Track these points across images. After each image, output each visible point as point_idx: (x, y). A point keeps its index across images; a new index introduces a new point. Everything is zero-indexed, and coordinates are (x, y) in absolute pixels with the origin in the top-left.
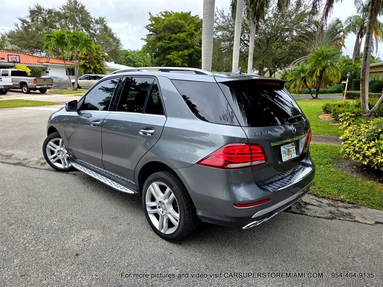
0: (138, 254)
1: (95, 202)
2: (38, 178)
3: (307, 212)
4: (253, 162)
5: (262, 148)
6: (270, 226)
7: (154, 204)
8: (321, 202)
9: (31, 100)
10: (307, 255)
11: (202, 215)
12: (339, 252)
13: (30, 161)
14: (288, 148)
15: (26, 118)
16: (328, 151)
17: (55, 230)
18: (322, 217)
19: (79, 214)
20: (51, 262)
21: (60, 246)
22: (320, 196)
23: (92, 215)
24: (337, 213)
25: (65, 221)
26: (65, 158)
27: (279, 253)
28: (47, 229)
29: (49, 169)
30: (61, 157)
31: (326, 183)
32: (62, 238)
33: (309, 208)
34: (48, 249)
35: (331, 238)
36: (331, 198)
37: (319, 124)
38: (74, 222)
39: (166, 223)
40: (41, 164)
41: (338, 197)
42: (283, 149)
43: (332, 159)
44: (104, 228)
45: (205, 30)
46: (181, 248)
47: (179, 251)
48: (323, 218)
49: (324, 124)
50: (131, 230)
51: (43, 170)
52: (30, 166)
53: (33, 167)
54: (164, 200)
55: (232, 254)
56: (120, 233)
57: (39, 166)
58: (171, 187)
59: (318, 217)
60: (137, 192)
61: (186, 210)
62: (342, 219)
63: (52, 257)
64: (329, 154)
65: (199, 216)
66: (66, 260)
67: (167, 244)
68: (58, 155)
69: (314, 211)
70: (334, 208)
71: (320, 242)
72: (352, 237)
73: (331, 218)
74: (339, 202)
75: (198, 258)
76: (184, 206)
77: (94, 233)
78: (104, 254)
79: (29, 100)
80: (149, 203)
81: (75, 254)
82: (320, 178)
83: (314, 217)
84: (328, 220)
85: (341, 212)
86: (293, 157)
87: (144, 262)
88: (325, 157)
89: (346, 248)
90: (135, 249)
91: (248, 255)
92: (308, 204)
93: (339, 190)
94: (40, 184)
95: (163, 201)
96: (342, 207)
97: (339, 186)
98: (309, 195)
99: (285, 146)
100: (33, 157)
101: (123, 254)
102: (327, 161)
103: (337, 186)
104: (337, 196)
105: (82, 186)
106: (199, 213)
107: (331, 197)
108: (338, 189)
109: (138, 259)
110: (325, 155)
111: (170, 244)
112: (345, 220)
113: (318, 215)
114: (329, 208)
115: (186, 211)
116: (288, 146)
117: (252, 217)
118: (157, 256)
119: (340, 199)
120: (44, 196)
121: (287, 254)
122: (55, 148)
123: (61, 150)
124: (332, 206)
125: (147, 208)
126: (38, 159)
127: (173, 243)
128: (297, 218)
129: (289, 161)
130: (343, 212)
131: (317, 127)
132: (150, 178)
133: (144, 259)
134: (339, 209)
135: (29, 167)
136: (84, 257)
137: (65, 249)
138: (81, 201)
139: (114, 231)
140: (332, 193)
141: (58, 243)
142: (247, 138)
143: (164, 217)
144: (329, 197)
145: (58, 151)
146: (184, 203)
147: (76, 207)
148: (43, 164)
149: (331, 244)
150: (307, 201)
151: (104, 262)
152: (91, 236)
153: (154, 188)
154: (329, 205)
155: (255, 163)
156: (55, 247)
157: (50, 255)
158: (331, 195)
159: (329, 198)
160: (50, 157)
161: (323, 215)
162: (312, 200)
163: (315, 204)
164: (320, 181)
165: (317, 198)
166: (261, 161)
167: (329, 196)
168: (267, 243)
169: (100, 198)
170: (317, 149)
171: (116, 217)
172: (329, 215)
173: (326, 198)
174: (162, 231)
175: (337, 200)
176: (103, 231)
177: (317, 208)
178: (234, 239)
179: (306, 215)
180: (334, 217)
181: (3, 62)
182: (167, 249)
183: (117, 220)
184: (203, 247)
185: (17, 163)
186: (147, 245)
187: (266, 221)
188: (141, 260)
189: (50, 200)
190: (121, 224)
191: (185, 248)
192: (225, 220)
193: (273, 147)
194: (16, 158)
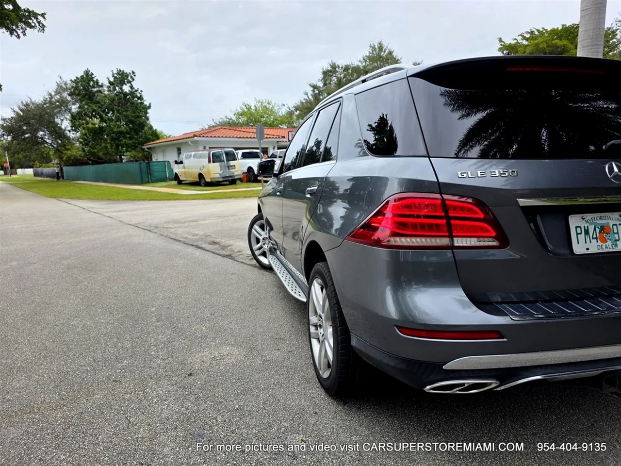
0: (266, 398)
1: (273, 313)
2: (233, 274)
4: (455, 239)
5: (486, 209)
7: (316, 320)
11: (357, 346)
13: (242, 254)
14: (603, 222)
17: (196, 337)
19: (240, 324)
20: (156, 374)
21: (182, 358)
23: (253, 329)
25: (216, 329)
28: (188, 335)
29: (254, 265)
30: (266, 248)
32: (193, 349)
34: (168, 358)
38: (224, 333)
39: (324, 357)
40: (250, 259)
44: (252, 349)
47: (333, 414)
50: (285, 361)
51: (249, 266)
52: (237, 259)
53: (240, 260)
54: (323, 312)
56: (268, 361)
57: (247, 261)
58: (326, 289)
61: (339, 332)
63: (162, 368)
65: (354, 346)
66: (174, 377)
68: (263, 245)
75: (357, 436)
76: (337, 324)
77: (236, 352)
78: (222, 382)
80: (312, 319)
81: (190, 373)
87: (264, 411)
90: (267, 389)
94: (229, 281)
95: (322, 315)
99: (587, 216)
101: (245, 392)
109: (259, 406)
111: (326, 398)
116: (602, 218)
117: (444, 367)
118: (290, 410)
120: (221, 295)
122: (261, 235)
123: (266, 238)
125: (311, 326)
129: (600, 255)
132: (311, 274)
133: (267, 407)
136: (196, 379)
137: (184, 364)
138: (257, 309)
139: (262, 357)
141: (184, 354)
142: (436, 180)
143: (323, 346)
145: (263, 239)
151: (212, 394)
152: (228, 355)
153: (315, 289)
155: (459, 242)
156: (177, 357)
157: (162, 366)
160: (255, 247)
171: (281, 338)
174: (320, 372)
176: (249, 352)
181: (283, 142)
182: (315, 405)
183: (279, 343)
184: (384, 421)
185: (227, 255)
186: (290, 388)
187: (499, 389)
188: (262, 408)
189: (223, 301)
190: (279, 349)
191: (347, 412)
192: (386, 360)
193: (525, 209)
194: (231, 250)
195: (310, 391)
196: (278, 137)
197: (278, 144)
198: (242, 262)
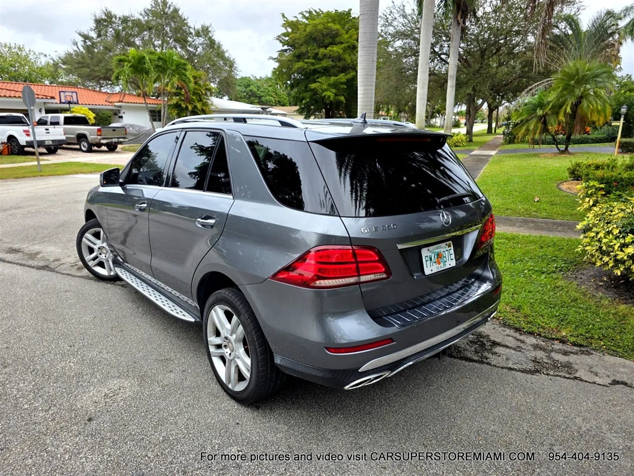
0: (185, 422)
1: (143, 332)
2: (66, 291)
3: (493, 359)
4: (361, 277)
5: (379, 253)
6: (419, 381)
7: (218, 341)
8: (523, 342)
9: (91, 162)
10: (468, 436)
11: (282, 364)
12: (528, 433)
13: (63, 264)
14: (438, 250)
15: (76, 192)
16: (562, 249)
17: (69, 377)
18: (516, 369)
19: (112, 352)
20: (47, 429)
21: (68, 404)
22: (525, 331)
23: (131, 355)
24: (546, 363)
25: (87, 363)
26: (109, 259)
27: (420, 431)
28: (57, 376)
29: (87, 276)
30: (104, 257)
31: (540, 308)
32: (75, 391)
33: (497, 352)
34: (50, 408)
35: (522, 408)
36: (543, 335)
37: (557, 200)
38: (100, 366)
39: (235, 374)
40: (77, 269)
41: (557, 333)
42: (425, 252)
43: (565, 263)
44: (142, 378)
45: (363, 41)
46: (257, 415)
47: (252, 420)
48: (517, 371)
49: (567, 200)
50: (184, 381)
51: (78, 278)
52: (60, 271)
53: (64, 272)
54: (231, 335)
55: (338, 428)
56: (167, 385)
57: (74, 272)
58: (239, 316)
59: (510, 369)
60: (198, 320)
61: (259, 353)
62: (552, 373)
63: (51, 421)
64: (562, 254)
65: (278, 364)
66: (72, 427)
67: (236, 407)
68: (99, 255)
69: (504, 357)
70: (544, 353)
71: (500, 414)
72: (561, 407)
73: (533, 371)
74: (556, 342)
75: (280, 433)
76: (256, 347)
77: (127, 384)
78: (131, 419)
79: (89, 162)
80: (213, 339)
81: (88, 418)
82: (532, 299)
83: (502, 368)
84: (525, 374)
85: (554, 360)
86: (448, 266)
87: (190, 436)
88: (554, 260)
89: (544, 427)
90: (181, 414)
91: (365, 432)
92: (499, 344)
93: (562, 320)
94: (67, 301)
95: (230, 337)
96: (559, 351)
97: (563, 312)
98: (504, 329)
99: (431, 248)
100: (70, 256)
101: (161, 422)
102: (556, 268)
103: (558, 314)
104: (554, 332)
105: (130, 305)
106: (278, 360)
107: (545, 333)
108: (559, 319)
109: (182, 432)
110: (554, 257)
111: (240, 408)
112: (557, 376)
113: (510, 365)
114: (533, 352)
115: (259, 355)
116: (437, 248)
117: (359, 371)
118: (213, 427)
119: (560, 337)
120: (68, 320)
121: (434, 433)
122: (95, 244)
123: (104, 247)
124: (541, 349)
125: (210, 346)
126: (75, 259)
127: (245, 407)
128: (470, 369)
129: (438, 273)
130: (558, 361)
131: (553, 204)
132: (211, 299)
133: (191, 431)
134: (553, 354)
135: (59, 273)
136: (100, 423)
137: (74, 410)
138: (122, 331)
139: (158, 383)
140: (546, 326)
141: (67, 399)
142: (348, 236)
143: (231, 364)
144: (541, 332)
145: (99, 248)
146: (256, 342)
147: (111, 339)
148: (79, 269)
149: (517, 419)
150: (498, 340)
151: (128, 433)
152: (120, 389)
153: (218, 315)
154: (536, 347)
155: (364, 278)
156: (60, 404)
157: (49, 418)
158: (545, 329)
159: (539, 335)
160: (88, 257)
161: (519, 366)
162: (507, 338)
163: (511, 346)
164: (531, 303)
165: (517, 335)
166: (378, 274)
167: (541, 330)
168: (404, 412)
169: (152, 325)
170: (542, 245)
171: (167, 359)
172: (530, 366)
173: (535, 335)
174: (230, 386)
175: (553, 339)
176: (141, 381)
177: (513, 352)
178: (350, 403)
179: (489, 364)
180: (537, 369)
181: (53, 103)
182: (234, 417)
183: (168, 364)
184: (294, 414)
185: (42, 267)
186: (203, 408)
187: (389, 376)
188: (187, 433)
189: (75, 328)
190: (171, 372)
191: (263, 415)
192: (315, 373)
193: (402, 251)
194: (43, 259)
195: (223, 406)
196: (45, 97)
197: (45, 106)
198: (68, 275)
